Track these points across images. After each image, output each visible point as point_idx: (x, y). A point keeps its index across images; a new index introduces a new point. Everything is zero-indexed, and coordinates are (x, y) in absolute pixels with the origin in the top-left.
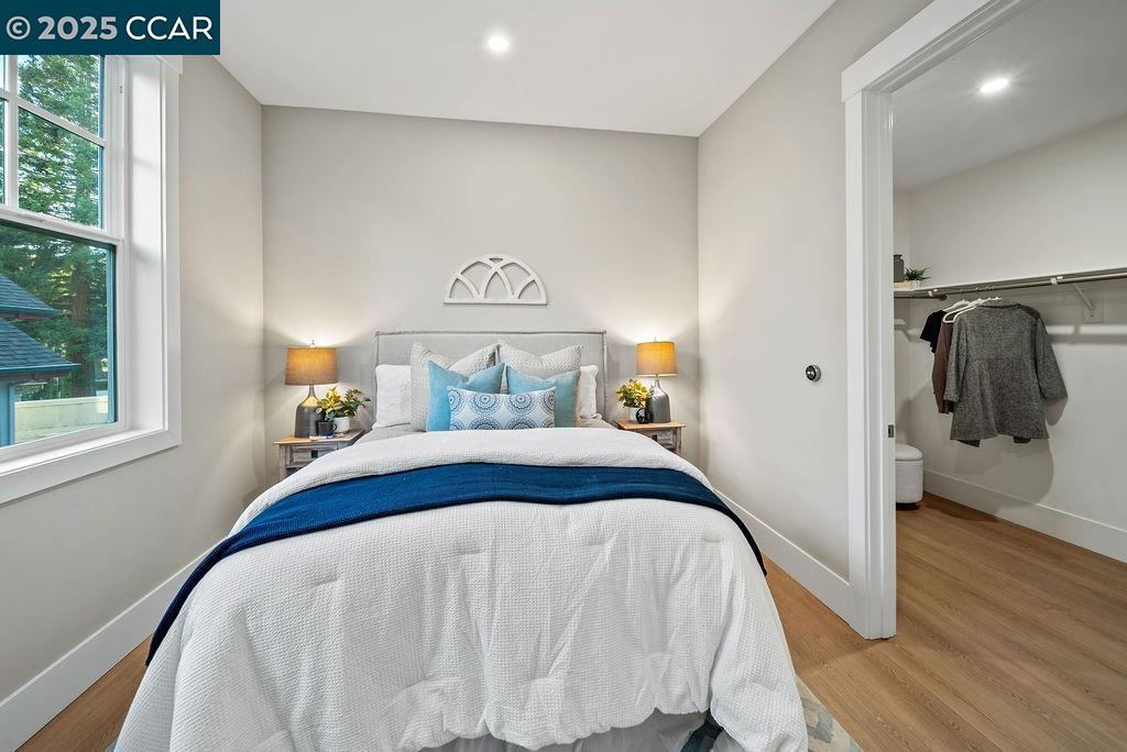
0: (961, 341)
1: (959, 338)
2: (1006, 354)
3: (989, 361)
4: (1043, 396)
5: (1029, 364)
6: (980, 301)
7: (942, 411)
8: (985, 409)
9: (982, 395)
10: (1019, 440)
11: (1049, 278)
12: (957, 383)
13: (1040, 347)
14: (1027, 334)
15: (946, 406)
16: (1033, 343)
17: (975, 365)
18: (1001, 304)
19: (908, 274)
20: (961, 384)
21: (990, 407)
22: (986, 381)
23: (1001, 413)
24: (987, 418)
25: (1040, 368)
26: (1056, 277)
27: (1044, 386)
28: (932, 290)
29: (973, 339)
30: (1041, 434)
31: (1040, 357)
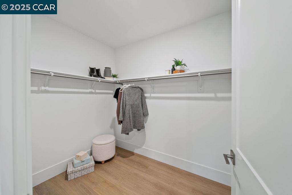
0: (124, 99)
1: (123, 97)
2: (136, 103)
3: (131, 105)
4: (144, 115)
5: (140, 105)
6: (129, 85)
7: (119, 124)
8: (130, 122)
9: (129, 117)
10: (139, 130)
11: (145, 78)
12: (123, 114)
13: (143, 100)
14: (140, 96)
15: (120, 122)
16: (142, 99)
17: (128, 107)
18: (134, 86)
19: (113, 75)
20: (124, 113)
21: (131, 121)
22: (131, 112)
23: (134, 122)
24: (131, 125)
25: (143, 107)
26: (146, 78)
27: (144, 112)
28: (118, 81)
29: (127, 98)
30: (143, 127)
31: (143, 103)
